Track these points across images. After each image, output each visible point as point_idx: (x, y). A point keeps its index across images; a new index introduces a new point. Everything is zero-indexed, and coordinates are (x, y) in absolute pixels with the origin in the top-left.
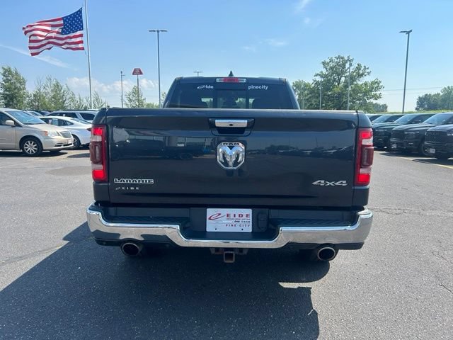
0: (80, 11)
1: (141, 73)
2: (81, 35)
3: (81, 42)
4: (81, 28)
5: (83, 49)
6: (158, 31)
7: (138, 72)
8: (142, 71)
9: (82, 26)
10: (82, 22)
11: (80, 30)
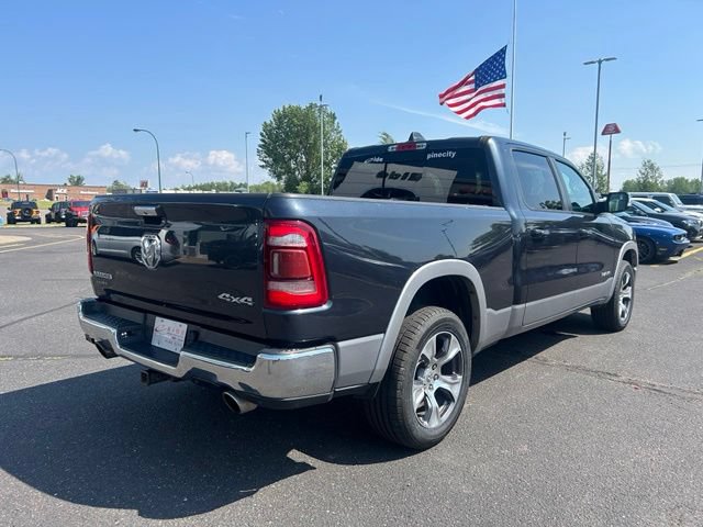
0: (503, 51)
1: (617, 131)
2: (503, 86)
3: (502, 96)
4: (503, 75)
5: (504, 105)
6: (600, 62)
7: (612, 130)
8: (620, 128)
9: (504, 72)
10: (503, 66)
11: (501, 78)
